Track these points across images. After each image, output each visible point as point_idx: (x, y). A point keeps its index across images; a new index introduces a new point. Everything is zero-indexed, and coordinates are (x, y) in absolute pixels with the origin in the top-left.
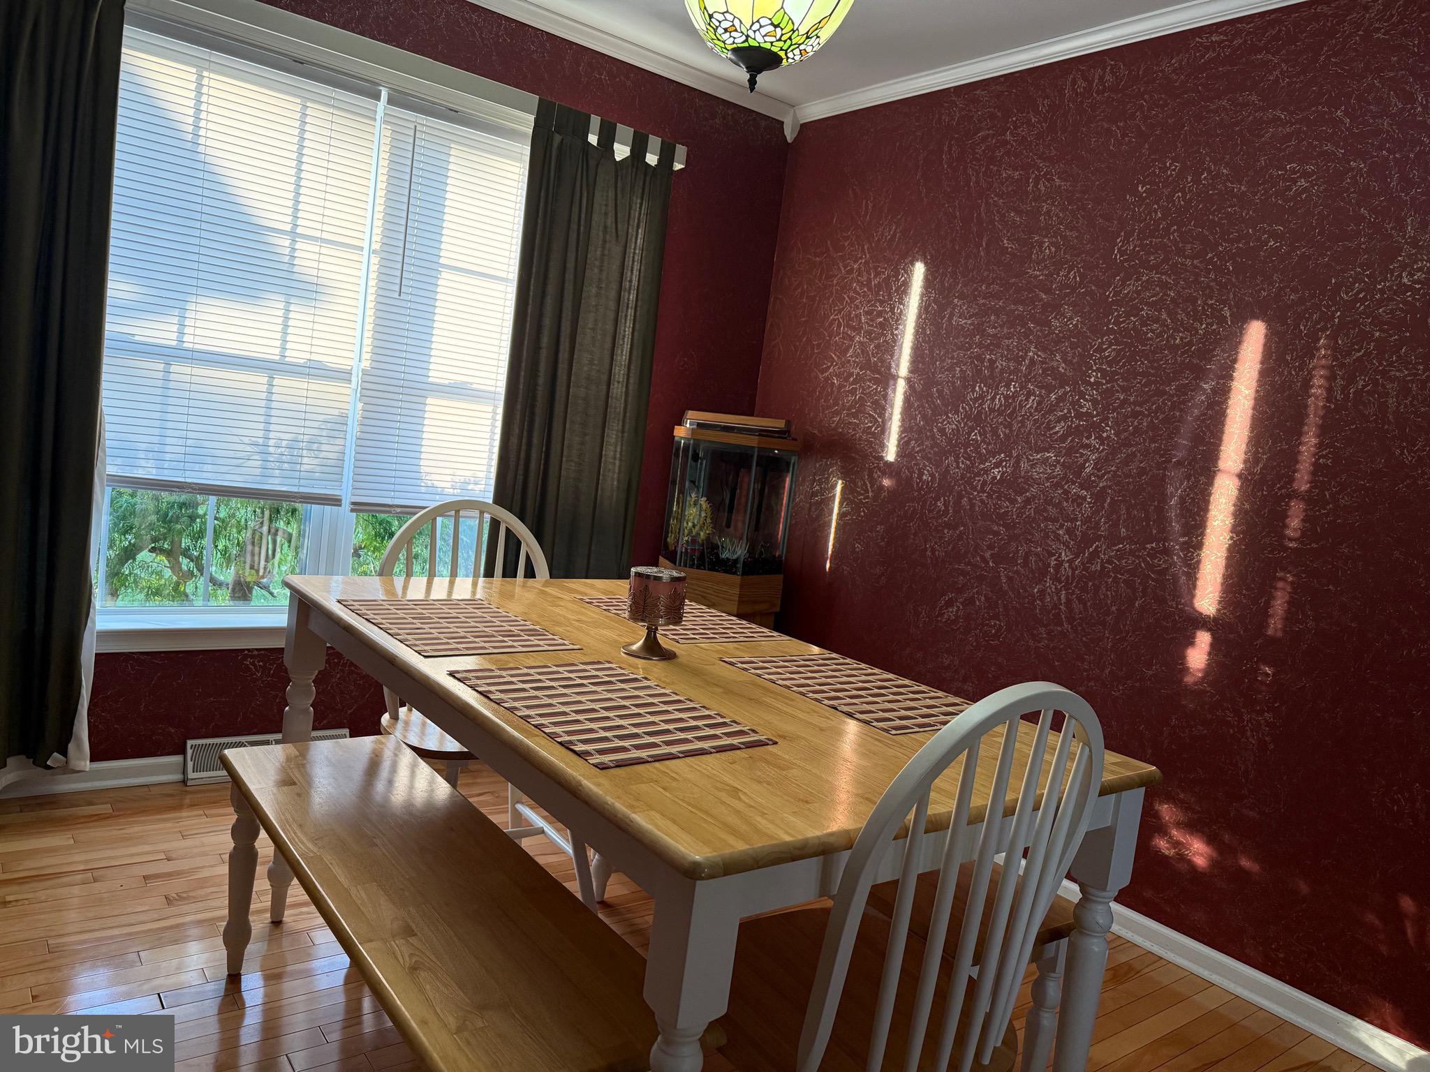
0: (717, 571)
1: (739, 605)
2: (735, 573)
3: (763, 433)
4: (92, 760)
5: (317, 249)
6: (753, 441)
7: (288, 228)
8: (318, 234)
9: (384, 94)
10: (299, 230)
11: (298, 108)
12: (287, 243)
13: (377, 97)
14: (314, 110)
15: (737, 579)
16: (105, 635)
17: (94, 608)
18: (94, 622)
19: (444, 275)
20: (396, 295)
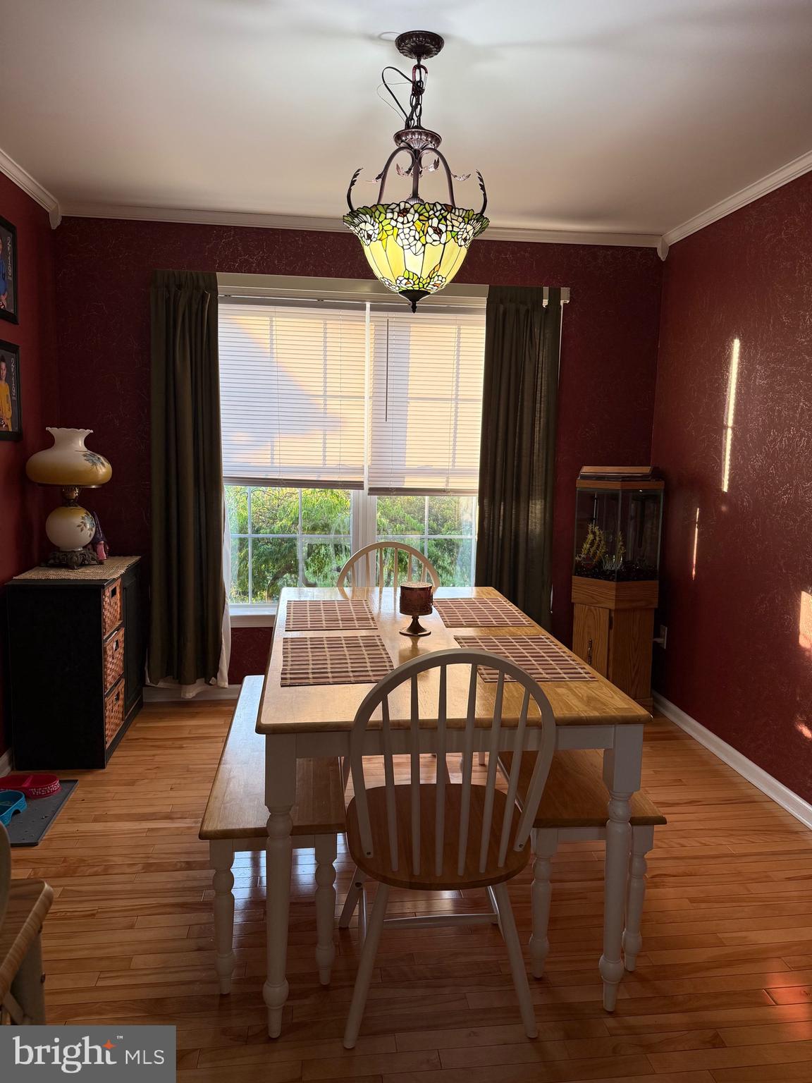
0: (600, 579)
1: (616, 603)
2: (612, 580)
3: (625, 479)
4: (229, 684)
5: (339, 403)
6: (616, 486)
7: (322, 393)
8: (340, 394)
9: (368, 305)
10: (328, 394)
11: (322, 326)
12: (322, 402)
13: (364, 308)
14: (332, 325)
15: (613, 584)
16: (235, 618)
17: (227, 604)
18: (227, 611)
19: (412, 404)
20: (384, 421)
